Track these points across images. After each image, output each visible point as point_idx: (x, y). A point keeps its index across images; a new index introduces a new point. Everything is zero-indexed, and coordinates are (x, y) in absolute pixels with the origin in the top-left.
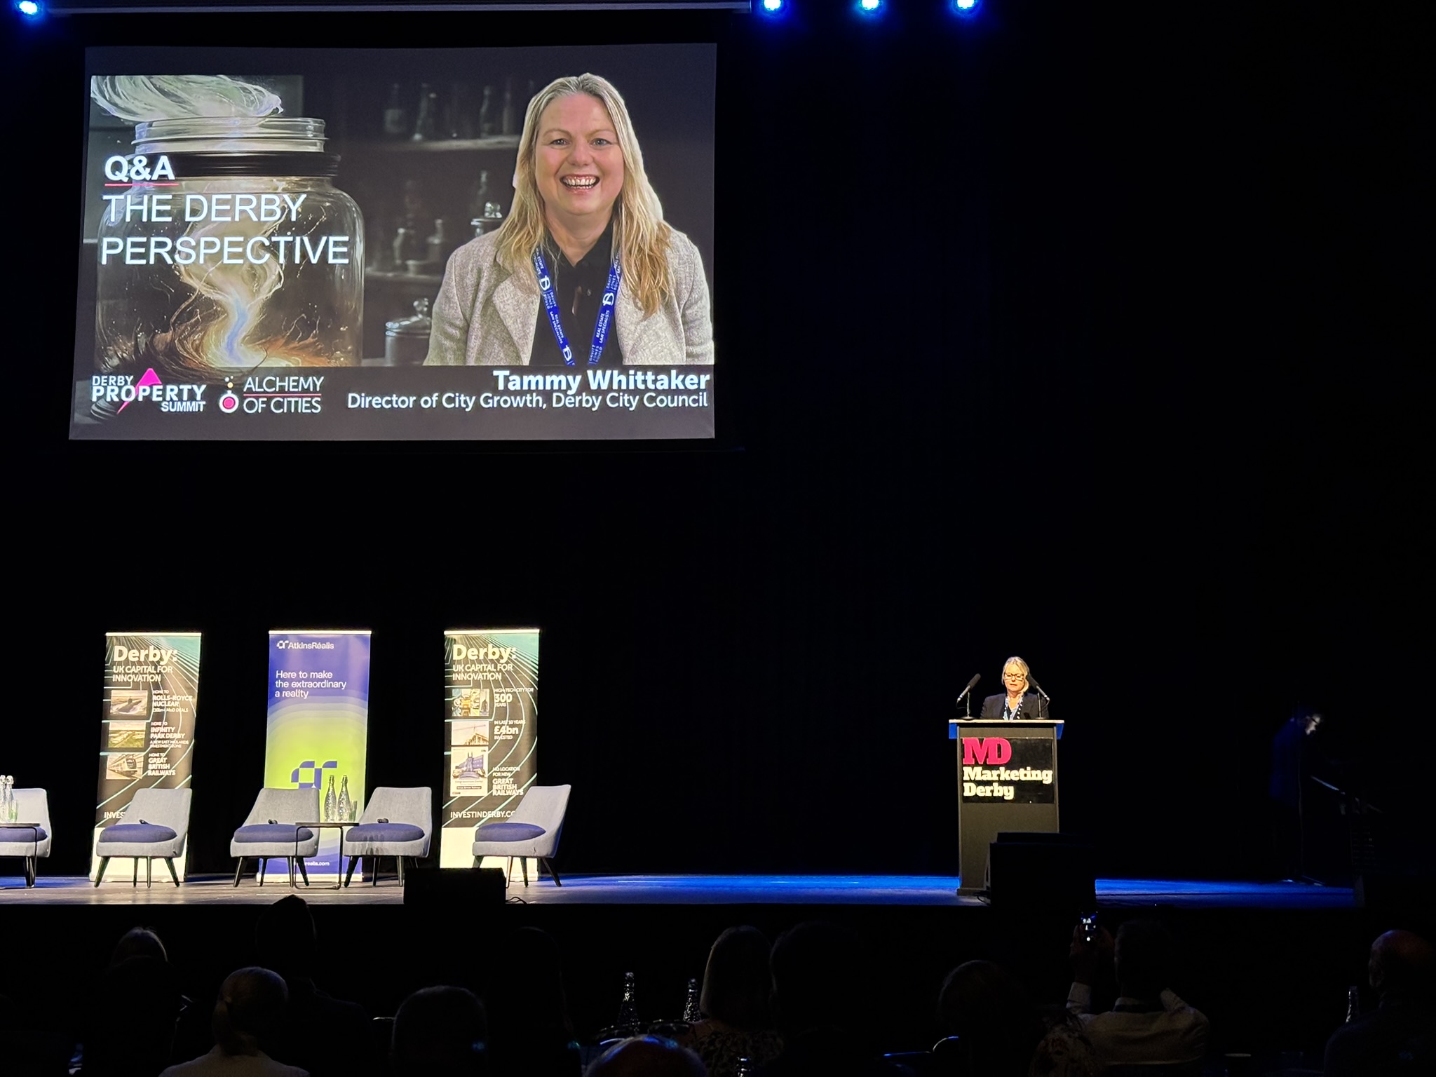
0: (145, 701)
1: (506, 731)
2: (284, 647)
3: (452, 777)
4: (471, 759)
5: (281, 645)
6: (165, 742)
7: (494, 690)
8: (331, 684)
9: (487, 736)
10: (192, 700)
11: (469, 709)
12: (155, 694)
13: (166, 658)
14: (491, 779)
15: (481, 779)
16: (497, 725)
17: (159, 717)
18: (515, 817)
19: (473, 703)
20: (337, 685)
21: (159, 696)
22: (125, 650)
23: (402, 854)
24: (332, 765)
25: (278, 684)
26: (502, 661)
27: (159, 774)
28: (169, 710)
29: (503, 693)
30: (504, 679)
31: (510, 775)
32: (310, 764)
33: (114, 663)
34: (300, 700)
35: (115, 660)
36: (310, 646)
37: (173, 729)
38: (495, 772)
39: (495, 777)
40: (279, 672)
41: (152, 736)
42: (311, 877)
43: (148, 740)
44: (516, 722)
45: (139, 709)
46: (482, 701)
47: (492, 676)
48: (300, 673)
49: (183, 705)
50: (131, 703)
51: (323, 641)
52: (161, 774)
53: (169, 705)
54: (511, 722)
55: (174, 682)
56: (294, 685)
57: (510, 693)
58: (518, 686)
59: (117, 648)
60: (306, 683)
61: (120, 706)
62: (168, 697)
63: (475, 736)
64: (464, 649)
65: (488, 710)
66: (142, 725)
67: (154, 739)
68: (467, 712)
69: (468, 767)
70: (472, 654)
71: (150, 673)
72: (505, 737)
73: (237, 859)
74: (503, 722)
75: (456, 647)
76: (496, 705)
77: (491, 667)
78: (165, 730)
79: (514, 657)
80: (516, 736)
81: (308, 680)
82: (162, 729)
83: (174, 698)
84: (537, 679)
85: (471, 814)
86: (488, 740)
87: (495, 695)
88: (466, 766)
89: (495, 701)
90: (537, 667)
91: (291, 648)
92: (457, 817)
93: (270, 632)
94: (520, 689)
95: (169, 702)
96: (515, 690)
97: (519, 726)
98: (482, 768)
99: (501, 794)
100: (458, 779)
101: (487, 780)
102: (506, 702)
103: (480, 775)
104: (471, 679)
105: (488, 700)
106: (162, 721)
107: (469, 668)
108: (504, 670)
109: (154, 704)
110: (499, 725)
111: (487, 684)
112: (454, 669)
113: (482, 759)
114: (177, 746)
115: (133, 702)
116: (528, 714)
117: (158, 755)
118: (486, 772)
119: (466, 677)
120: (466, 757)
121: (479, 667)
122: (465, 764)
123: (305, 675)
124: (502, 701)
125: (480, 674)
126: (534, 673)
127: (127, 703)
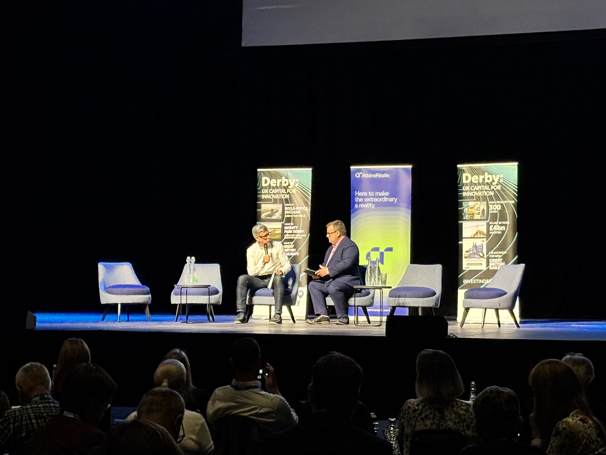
0: (280, 210)
1: (497, 228)
2: (359, 176)
3: (463, 258)
4: (475, 246)
5: (358, 175)
6: (293, 235)
7: (489, 203)
8: (388, 200)
9: (485, 232)
10: (308, 210)
11: (473, 214)
12: (286, 206)
13: (292, 184)
14: (488, 259)
15: (482, 259)
16: (491, 225)
17: (289, 220)
19: (476, 211)
20: (392, 200)
21: (288, 207)
22: (268, 179)
24: (390, 249)
25: (357, 199)
26: (493, 184)
28: (294, 216)
29: (495, 204)
30: (496, 195)
31: (500, 256)
32: (377, 249)
33: (262, 187)
34: (369, 210)
35: (263, 186)
36: (375, 176)
37: (297, 227)
38: (491, 254)
39: (491, 258)
40: (357, 192)
41: (285, 231)
43: (283, 234)
44: (504, 223)
45: (277, 216)
46: (481, 209)
47: (488, 193)
48: (369, 193)
49: (303, 212)
50: (273, 212)
51: (383, 172)
53: (294, 213)
54: (500, 223)
55: (298, 199)
56: (366, 200)
57: (499, 204)
58: (504, 199)
59: (264, 179)
60: (373, 199)
61: (267, 214)
62: (294, 207)
63: (477, 232)
64: (469, 176)
65: (485, 215)
66: (279, 225)
67: (286, 234)
68: (472, 217)
69: (474, 251)
70: (475, 179)
71: (283, 194)
72: (496, 233)
74: (495, 223)
75: (464, 175)
76: (490, 212)
78: (292, 228)
79: (501, 181)
80: (503, 232)
81: (374, 197)
82: (291, 228)
83: (297, 208)
84: (517, 195)
85: (476, 281)
86: (486, 234)
87: (490, 205)
88: (472, 251)
89: (490, 209)
90: (517, 187)
91: (364, 177)
92: (467, 283)
93: (351, 167)
94: (506, 202)
95: (294, 211)
96: (502, 202)
97: (506, 225)
98: (482, 252)
99: (495, 269)
100: (467, 259)
101: (485, 259)
102: (497, 210)
103: (481, 257)
105: (485, 209)
106: (290, 222)
107: (473, 188)
108: (495, 189)
109: (286, 212)
110: (492, 225)
111: (484, 198)
113: (483, 246)
114: (299, 238)
115: (274, 211)
116: (511, 217)
117: (289, 243)
118: (485, 254)
119: (471, 194)
120: (473, 245)
121: (479, 187)
122: (472, 249)
123: (372, 194)
124: (494, 209)
125: (480, 192)
126: (515, 191)
127: (270, 212)
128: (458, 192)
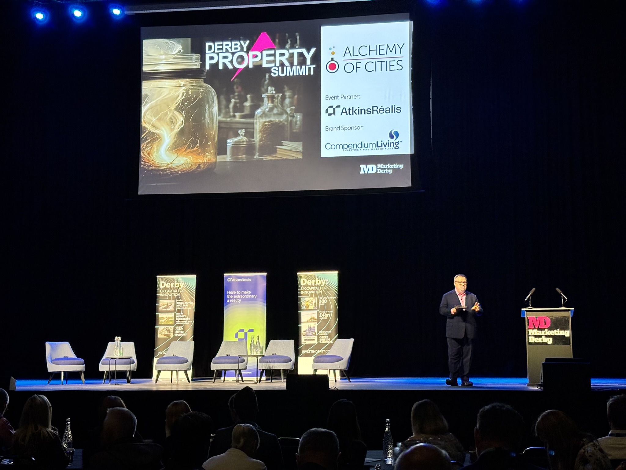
0: (173, 305)
1: (324, 316)
2: (230, 281)
3: (302, 336)
4: (310, 328)
6: (182, 322)
7: (319, 298)
8: (250, 296)
10: (193, 304)
11: (308, 306)
12: (177, 301)
13: (182, 286)
14: (318, 336)
15: (314, 336)
16: (320, 313)
17: (179, 311)
18: (331, 353)
19: (310, 304)
20: (253, 296)
21: (179, 302)
22: (165, 283)
23: (283, 369)
24: (252, 330)
25: (228, 296)
26: (322, 285)
27: (180, 335)
28: (183, 308)
30: (323, 293)
31: (326, 334)
32: (242, 330)
33: (160, 289)
34: (238, 303)
35: (161, 287)
36: (241, 280)
37: (185, 316)
38: (320, 333)
39: (320, 335)
40: (229, 291)
41: (177, 319)
42: (244, 379)
43: (175, 321)
45: (171, 308)
46: (314, 302)
47: (318, 292)
48: (237, 292)
49: (189, 306)
50: (168, 305)
51: (247, 278)
52: (181, 335)
53: (183, 306)
54: (327, 312)
55: (185, 296)
56: (235, 297)
57: (326, 299)
58: (329, 296)
59: (161, 282)
60: (240, 296)
61: (163, 307)
62: (183, 302)
63: (311, 318)
64: (305, 280)
65: (317, 306)
66: (172, 315)
67: (177, 321)
68: (308, 308)
69: (309, 331)
70: (309, 282)
71: (175, 293)
72: (324, 318)
73: (214, 371)
74: (323, 312)
75: (302, 280)
77: (317, 288)
79: (327, 284)
80: (329, 318)
81: (241, 294)
82: (181, 316)
83: (185, 303)
84: (337, 293)
85: (311, 351)
86: (317, 319)
87: (319, 300)
89: (320, 303)
90: (337, 288)
91: (233, 281)
92: (305, 352)
93: (225, 274)
94: (330, 298)
95: (183, 305)
96: (328, 298)
97: (330, 313)
98: (315, 332)
99: (323, 343)
100: (305, 336)
101: (317, 336)
102: (324, 303)
103: (314, 335)
104: (309, 293)
105: (316, 302)
106: (181, 313)
107: (308, 288)
108: (323, 289)
109: (177, 306)
111: (316, 295)
112: (302, 289)
113: (315, 327)
114: (187, 323)
115: (169, 305)
116: (334, 308)
117: (179, 327)
118: (317, 333)
119: (307, 292)
120: (308, 327)
121: (312, 288)
122: (308, 330)
123: (239, 293)
124: (322, 302)
125: (313, 291)
126: (336, 290)
127: (166, 305)
128: (297, 291)
